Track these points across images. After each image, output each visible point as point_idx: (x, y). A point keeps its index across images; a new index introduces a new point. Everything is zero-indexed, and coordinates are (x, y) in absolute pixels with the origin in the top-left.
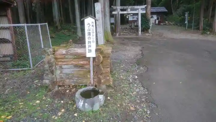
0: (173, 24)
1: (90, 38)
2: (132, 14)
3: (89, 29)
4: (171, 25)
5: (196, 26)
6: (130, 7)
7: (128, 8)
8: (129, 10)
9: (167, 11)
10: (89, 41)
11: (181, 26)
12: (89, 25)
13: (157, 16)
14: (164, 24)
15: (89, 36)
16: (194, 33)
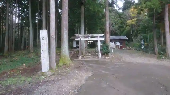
0: (133, 49)
2: (92, 40)
4: (131, 49)
5: (152, 51)
6: (91, 35)
7: (89, 36)
8: (89, 38)
9: (128, 39)
11: (140, 50)
13: (120, 42)
14: (126, 48)
16: (151, 57)
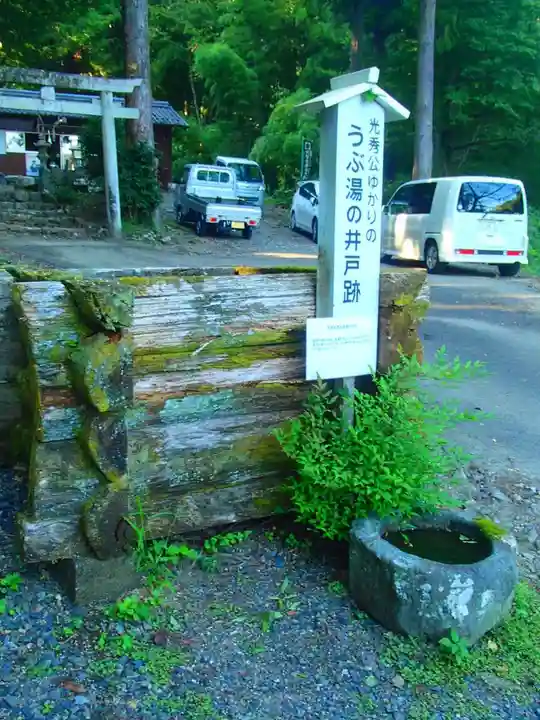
1: (356, 217)
3: (358, 159)
7: (45, 82)
9: (186, 123)
10: (350, 234)
12: (357, 139)
15: (355, 203)
